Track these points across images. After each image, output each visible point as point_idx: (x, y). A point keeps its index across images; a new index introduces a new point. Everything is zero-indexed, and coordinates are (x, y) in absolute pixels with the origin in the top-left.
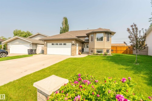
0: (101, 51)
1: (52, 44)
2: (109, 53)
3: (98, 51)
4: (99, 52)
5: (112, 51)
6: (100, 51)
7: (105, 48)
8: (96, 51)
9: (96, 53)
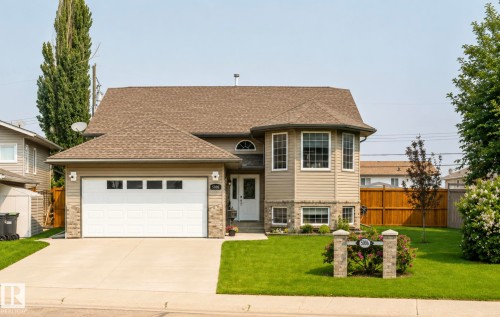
0: (322, 213)
1: (110, 185)
2: (350, 221)
3: (310, 213)
4: (313, 218)
5: (363, 211)
6: (315, 213)
7: (337, 199)
8: (299, 213)
9: (302, 224)
